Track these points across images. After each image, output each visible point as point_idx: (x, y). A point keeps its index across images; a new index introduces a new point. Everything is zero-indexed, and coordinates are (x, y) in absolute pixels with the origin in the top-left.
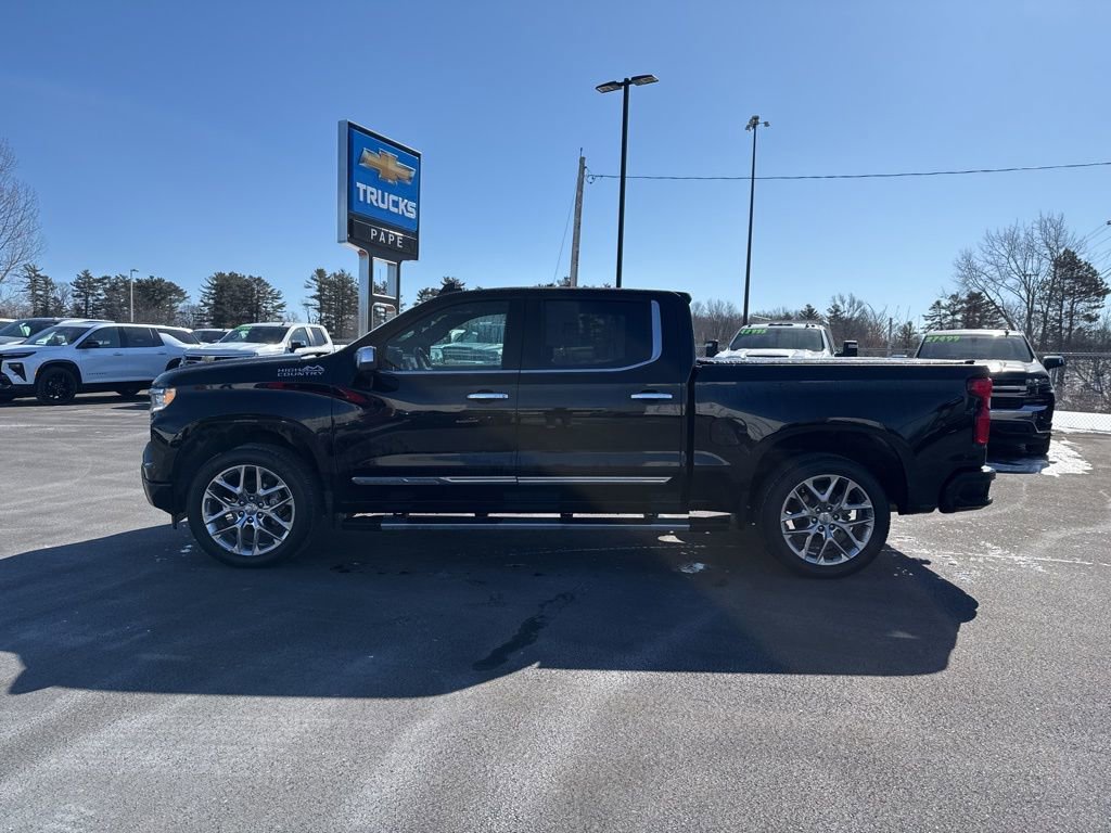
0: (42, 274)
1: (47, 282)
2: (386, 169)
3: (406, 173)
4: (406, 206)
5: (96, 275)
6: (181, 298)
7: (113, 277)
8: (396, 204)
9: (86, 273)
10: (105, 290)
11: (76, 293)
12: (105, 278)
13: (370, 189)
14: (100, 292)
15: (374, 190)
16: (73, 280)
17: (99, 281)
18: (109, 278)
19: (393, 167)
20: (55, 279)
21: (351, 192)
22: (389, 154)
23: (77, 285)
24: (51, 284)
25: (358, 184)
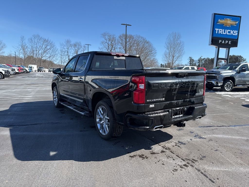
0: (192, 58)
1: (193, 60)
2: (227, 23)
3: (235, 23)
4: (233, 32)
5: (202, 58)
6: (221, 62)
7: (206, 58)
8: (229, 32)
9: (201, 58)
10: (204, 61)
11: (198, 62)
12: (204, 59)
13: (220, 30)
14: (203, 61)
15: (222, 30)
16: (198, 59)
17: (203, 59)
18: (205, 58)
19: (229, 22)
20: (194, 59)
21: (213, 31)
22: (228, 19)
23: (199, 60)
24: (194, 60)
25: (216, 29)
